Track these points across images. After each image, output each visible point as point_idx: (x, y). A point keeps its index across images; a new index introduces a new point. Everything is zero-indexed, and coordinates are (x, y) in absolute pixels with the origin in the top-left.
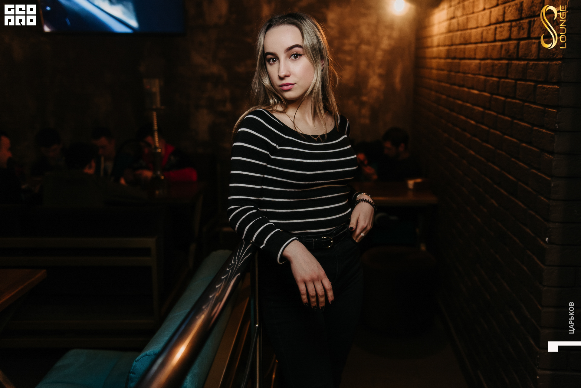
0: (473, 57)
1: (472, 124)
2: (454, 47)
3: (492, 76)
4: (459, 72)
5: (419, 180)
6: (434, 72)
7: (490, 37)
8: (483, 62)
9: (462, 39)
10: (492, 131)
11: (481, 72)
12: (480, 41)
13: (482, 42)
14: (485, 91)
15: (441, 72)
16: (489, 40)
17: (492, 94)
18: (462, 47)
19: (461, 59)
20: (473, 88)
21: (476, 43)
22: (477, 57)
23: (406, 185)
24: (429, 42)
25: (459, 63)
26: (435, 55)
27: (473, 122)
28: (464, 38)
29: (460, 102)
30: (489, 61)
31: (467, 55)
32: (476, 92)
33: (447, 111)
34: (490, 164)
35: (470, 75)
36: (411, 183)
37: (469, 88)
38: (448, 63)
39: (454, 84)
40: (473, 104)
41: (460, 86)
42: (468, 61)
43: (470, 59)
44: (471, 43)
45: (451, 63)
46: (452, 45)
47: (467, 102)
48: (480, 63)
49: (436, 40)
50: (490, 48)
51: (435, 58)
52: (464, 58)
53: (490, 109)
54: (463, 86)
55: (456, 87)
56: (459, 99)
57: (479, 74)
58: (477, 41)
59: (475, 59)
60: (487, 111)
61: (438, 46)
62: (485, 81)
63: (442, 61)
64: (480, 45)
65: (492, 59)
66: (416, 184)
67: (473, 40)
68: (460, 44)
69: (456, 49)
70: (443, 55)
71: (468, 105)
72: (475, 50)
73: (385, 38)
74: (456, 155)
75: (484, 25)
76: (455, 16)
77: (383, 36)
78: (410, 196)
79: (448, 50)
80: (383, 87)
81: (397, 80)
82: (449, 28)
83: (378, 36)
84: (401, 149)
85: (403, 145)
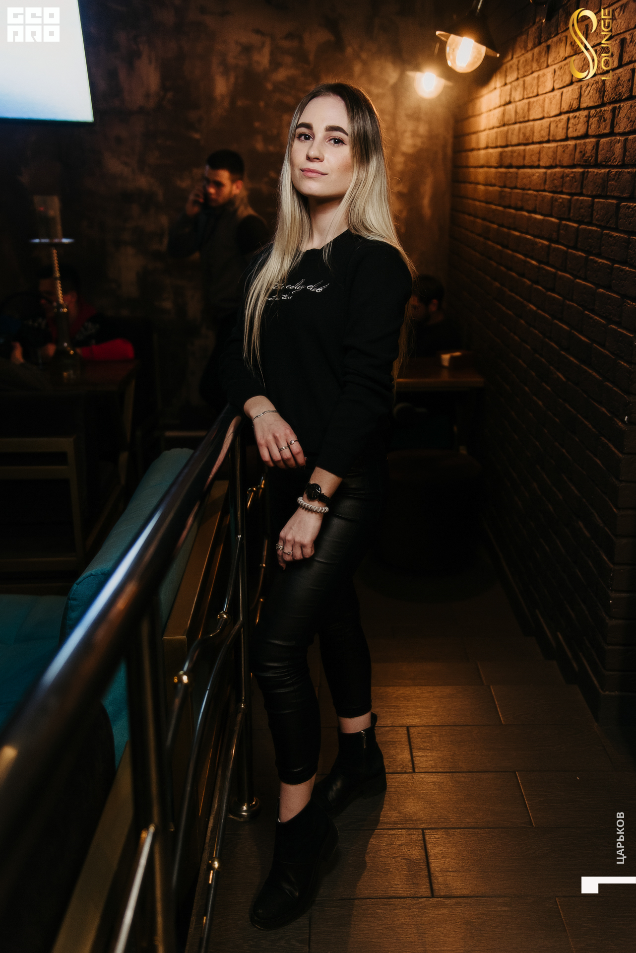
0: (536, 164)
1: (533, 265)
2: (510, 149)
3: (562, 193)
4: (516, 188)
5: (458, 354)
6: (481, 188)
7: (561, 134)
8: (549, 171)
9: (521, 136)
10: (560, 273)
11: (547, 187)
12: (546, 139)
13: (548, 141)
14: (551, 216)
15: (491, 188)
16: (558, 138)
17: (561, 219)
18: (522, 148)
19: (519, 167)
20: (535, 213)
21: (540, 143)
22: (542, 164)
23: (440, 360)
24: (473, 141)
25: (517, 173)
26: (482, 162)
27: (534, 262)
28: (524, 134)
29: (517, 234)
30: (557, 170)
31: (527, 162)
32: (539, 217)
33: (499, 247)
34: (556, 321)
35: (530, 192)
36: (446, 357)
37: (529, 212)
38: (501, 173)
39: (510, 207)
40: (535, 236)
41: (516, 209)
42: (529, 170)
43: (532, 167)
44: (533, 143)
45: (506, 173)
46: (507, 146)
47: (527, 233)
48: (546, 173)
49: (483, 138)
50: (560, 150)
51: (482, 167)
52: (524, 167)
53: (557, 242)
54: (522, 209)
55: (513, 211)
56: (515, 230)
57: (544, 191)
58: (541, 139)
59: (538, 167)
60: (553, 245)
61: (487, 148)
62: (553, 200)
63: (493, 170)
64: (545, 145)
65: (562, 167)
66: (452, 359)
67: (536, 139)
68: (519, 145)
69: (512, 152)
70: (494, 162)
71: (528, 237)
72: (539, 153)
73: (408, 134)
74: (510, 313)
75: (553, 114)
76: (512, 100)
77: (405, 131)
78: (445, 376)
79: (501, 154)
80: (404, 214)
81: (426, 201)
82: (503, 119)
83: (396, 132)
84: (433, 308)
85: (435, 301)
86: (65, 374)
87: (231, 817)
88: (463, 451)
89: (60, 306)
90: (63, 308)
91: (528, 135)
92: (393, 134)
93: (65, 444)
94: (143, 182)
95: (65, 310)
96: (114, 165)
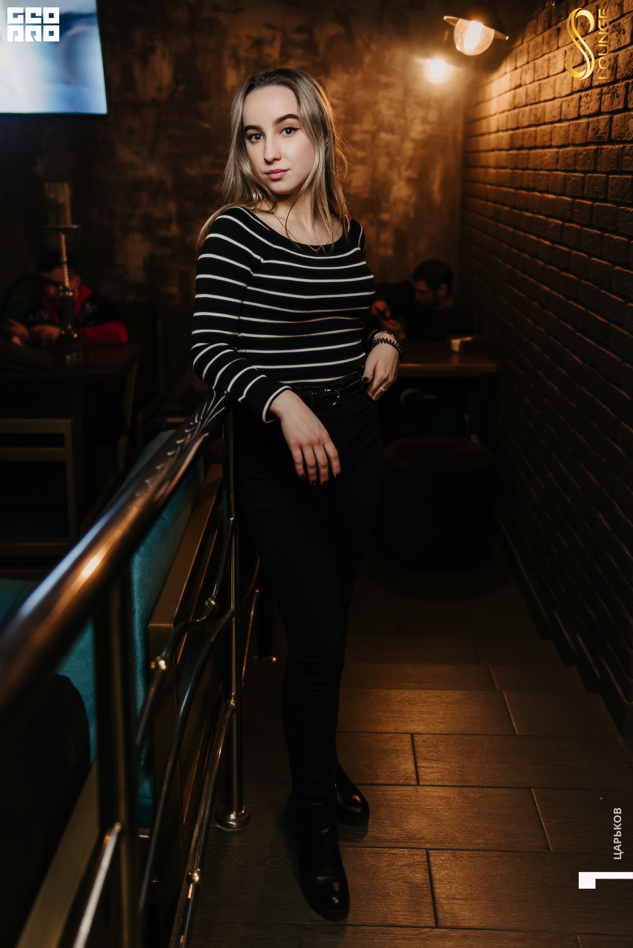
0: (548, 144)
1: (546, 245)
2: (521, 131)
3: (575, 171)
4: (527, 169)
5: (469, 339)
6: (492, 171)
7: (573, 113)
8: (561, 150)
9: (532, 117)
10: (574, 252)
11: (559, 166)
12: (558, 119)
13: (560, 121)
14: (564, 195)
15: (502, 171)
16: (570, 117)
17: (574, 197)
18: (533, 129)
19: (530, 148)
20: (548, 192)
21: (552, 123)
22: (554, 143)
23: (450, 345)
24: (484, 126)
25: (528, 154)
26: (492, 146)
27: (547, 243)
28: (535, 116)
29: (529, 214)
30: (570, 148)
31: (539, 142)
32: (551, 196)
33: (511, 229)
34: (571, 302)
35: (542, 172)
36: (456, 343)
37: (541, 192)
38: (512, 155)
39: (521, 188)
40: (548, 216)
41: (528, 190)
42: (540, 151)
43: (543, 147)
44: (544, 124)
45: (517, 155)
46: (518, 128)
47: (540, 214)
48: (558, 153)
49: (494, 123)
50: (572, 129)
51: (493, 150)
52: (535, 148)
53: (571, 221)
54: (534, 190)
55: (524, 192)
56: (527, 211)
57: (557, 170)
58: (553, 119)
59: (550, 147)
60: (567, 224)
61: (498, 131)
62: (566, 178)
63: (504, 153)
64: (557, 125)
65: (575, 145)
66: (463, 344)
67: (547, 119)
68: (530, 126)
69: (523, 134)
70: (504, 145)
71: (541, 217)
72: (551, 133)
73: (417, 121)
74: (523, 295)
75: (564, 94)
76: (523, 83)
77: (414, 118)
78: (455, 362)
79: (512, 136)
80: (414, 199)
81: (436, 186)
82: (514, 103)
83: (405, 118)
84: (442, 292)
85: (444, 286)
86: (68, 357)
87: (219, 826)
88: (474, 439)
89: (66, 289)
90: (69, 292)
91: (539, 116)
92: (402, 121)
93: (63, 425)
94: (153, 171)
95: (71, 294)
96: (125, 155)
